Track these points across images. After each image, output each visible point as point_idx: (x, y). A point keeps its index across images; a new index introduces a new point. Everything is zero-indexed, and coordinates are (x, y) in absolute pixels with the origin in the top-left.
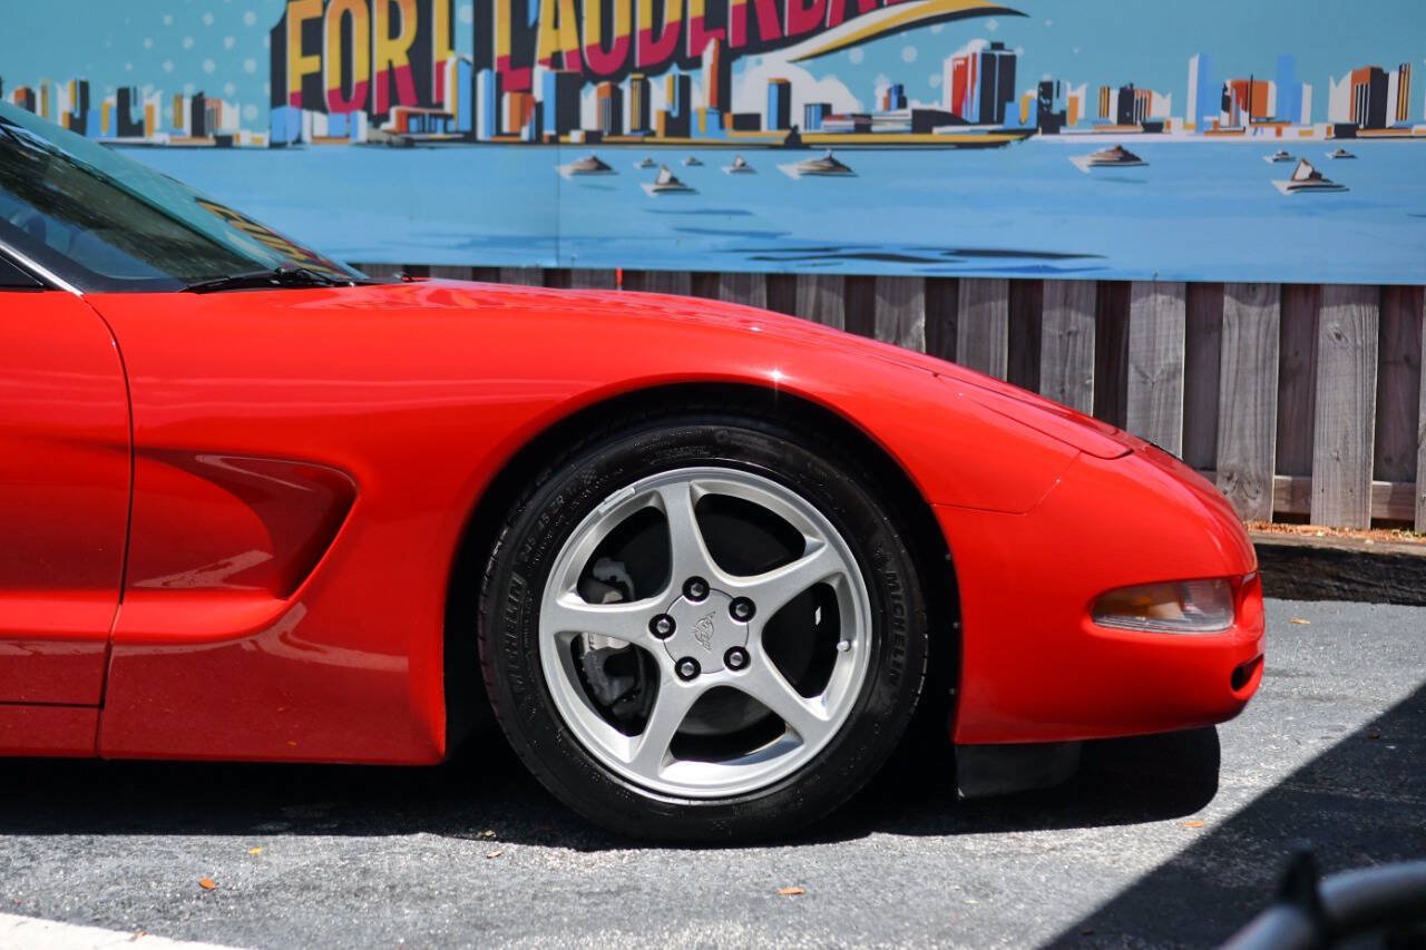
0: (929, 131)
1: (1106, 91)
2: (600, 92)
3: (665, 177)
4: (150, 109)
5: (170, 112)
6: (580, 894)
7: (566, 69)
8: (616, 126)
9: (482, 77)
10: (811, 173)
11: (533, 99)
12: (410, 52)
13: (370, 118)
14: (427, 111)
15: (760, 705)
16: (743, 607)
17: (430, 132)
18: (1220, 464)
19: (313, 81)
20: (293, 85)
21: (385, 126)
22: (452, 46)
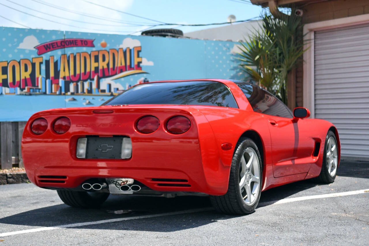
2: (74, 85)
3: (87, 102)
7: (67, 80)
8: (77, 91)
9: (48, 81)
11: (59, 86)
12: (30, 75)
13: (20, 89)
14: (34, 88)
17: (35, 92)
19: (5, 81)
21: (24, 91)
22: (40, 74)
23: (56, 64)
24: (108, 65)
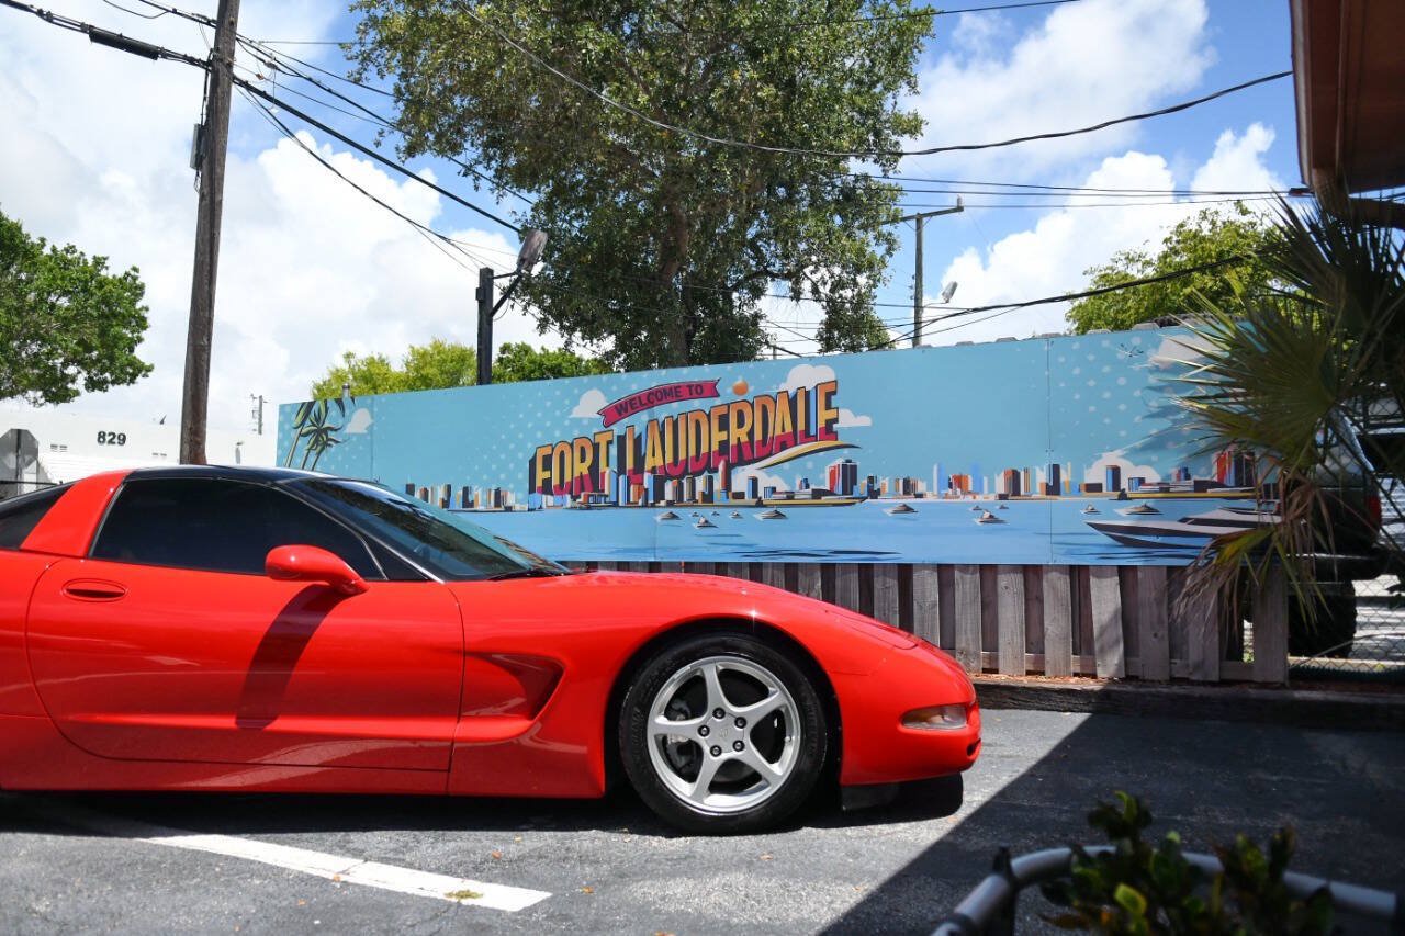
0: (820, 498)
1: (897, 480)
2: (673, 483)
3: (702, 520)
4: (477, 496)
5: (485, 497)
6: (668, 860)
7: (658, 474)
8: (681, 498)
9: (622, 478)
10: (767, 518)
11: (643, 488)
12: (589, 468)
13: (572, 497)
14: (597, 493)
15: (749, 767)
16: (740, 721)
17: (598, 502)
18: (957, 646)
19: (547, 482)
20: (539, 483)
21: (578, 501)
22: (608, 466)
23: (638, 442)
24: (751, 434)
